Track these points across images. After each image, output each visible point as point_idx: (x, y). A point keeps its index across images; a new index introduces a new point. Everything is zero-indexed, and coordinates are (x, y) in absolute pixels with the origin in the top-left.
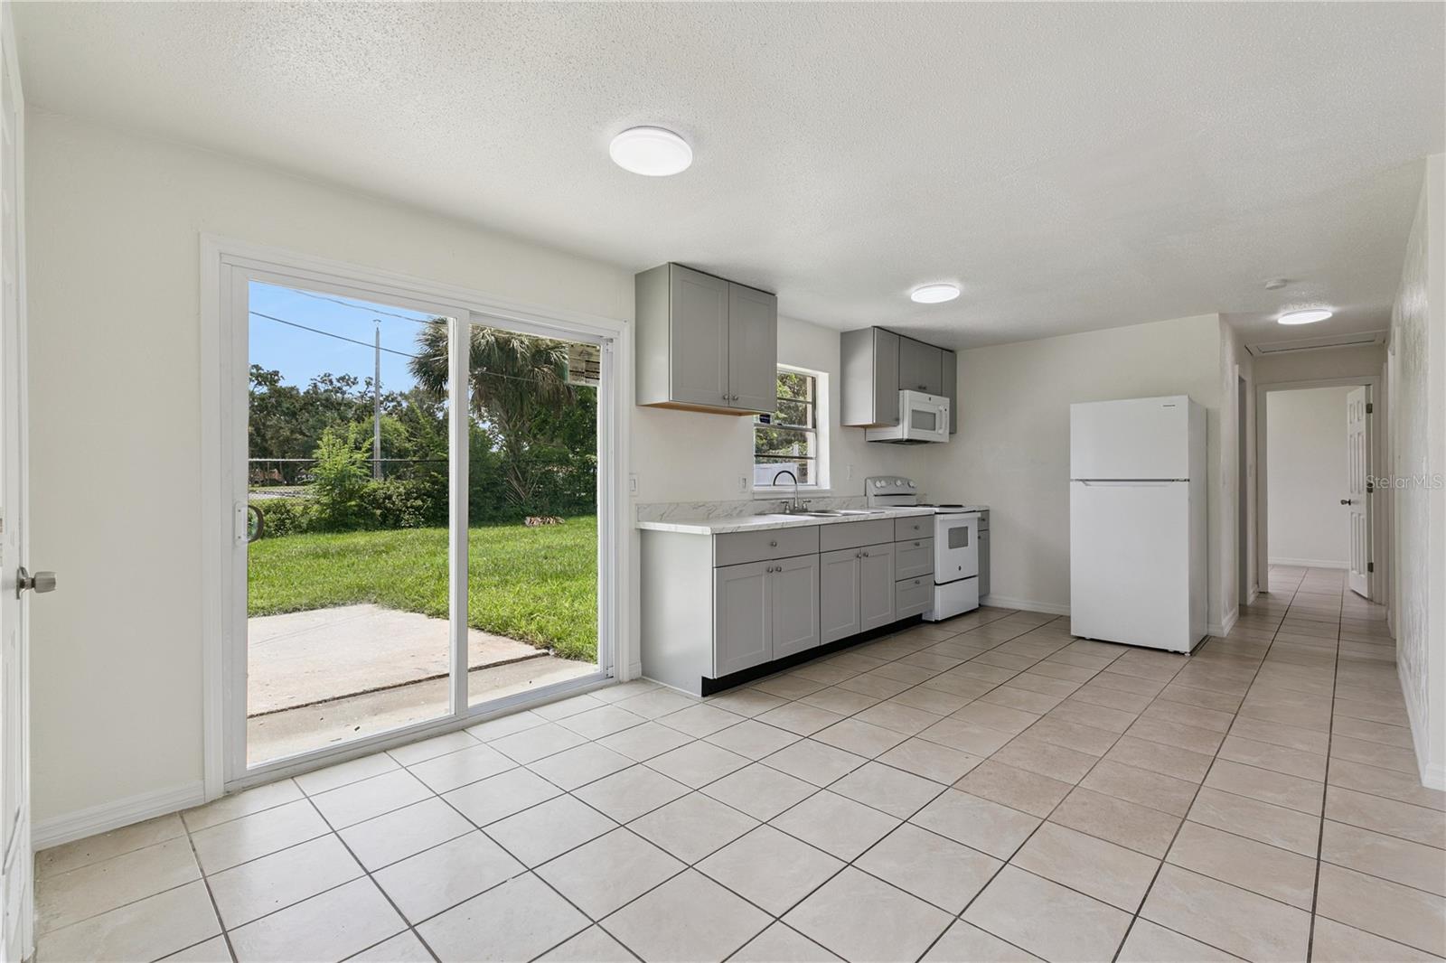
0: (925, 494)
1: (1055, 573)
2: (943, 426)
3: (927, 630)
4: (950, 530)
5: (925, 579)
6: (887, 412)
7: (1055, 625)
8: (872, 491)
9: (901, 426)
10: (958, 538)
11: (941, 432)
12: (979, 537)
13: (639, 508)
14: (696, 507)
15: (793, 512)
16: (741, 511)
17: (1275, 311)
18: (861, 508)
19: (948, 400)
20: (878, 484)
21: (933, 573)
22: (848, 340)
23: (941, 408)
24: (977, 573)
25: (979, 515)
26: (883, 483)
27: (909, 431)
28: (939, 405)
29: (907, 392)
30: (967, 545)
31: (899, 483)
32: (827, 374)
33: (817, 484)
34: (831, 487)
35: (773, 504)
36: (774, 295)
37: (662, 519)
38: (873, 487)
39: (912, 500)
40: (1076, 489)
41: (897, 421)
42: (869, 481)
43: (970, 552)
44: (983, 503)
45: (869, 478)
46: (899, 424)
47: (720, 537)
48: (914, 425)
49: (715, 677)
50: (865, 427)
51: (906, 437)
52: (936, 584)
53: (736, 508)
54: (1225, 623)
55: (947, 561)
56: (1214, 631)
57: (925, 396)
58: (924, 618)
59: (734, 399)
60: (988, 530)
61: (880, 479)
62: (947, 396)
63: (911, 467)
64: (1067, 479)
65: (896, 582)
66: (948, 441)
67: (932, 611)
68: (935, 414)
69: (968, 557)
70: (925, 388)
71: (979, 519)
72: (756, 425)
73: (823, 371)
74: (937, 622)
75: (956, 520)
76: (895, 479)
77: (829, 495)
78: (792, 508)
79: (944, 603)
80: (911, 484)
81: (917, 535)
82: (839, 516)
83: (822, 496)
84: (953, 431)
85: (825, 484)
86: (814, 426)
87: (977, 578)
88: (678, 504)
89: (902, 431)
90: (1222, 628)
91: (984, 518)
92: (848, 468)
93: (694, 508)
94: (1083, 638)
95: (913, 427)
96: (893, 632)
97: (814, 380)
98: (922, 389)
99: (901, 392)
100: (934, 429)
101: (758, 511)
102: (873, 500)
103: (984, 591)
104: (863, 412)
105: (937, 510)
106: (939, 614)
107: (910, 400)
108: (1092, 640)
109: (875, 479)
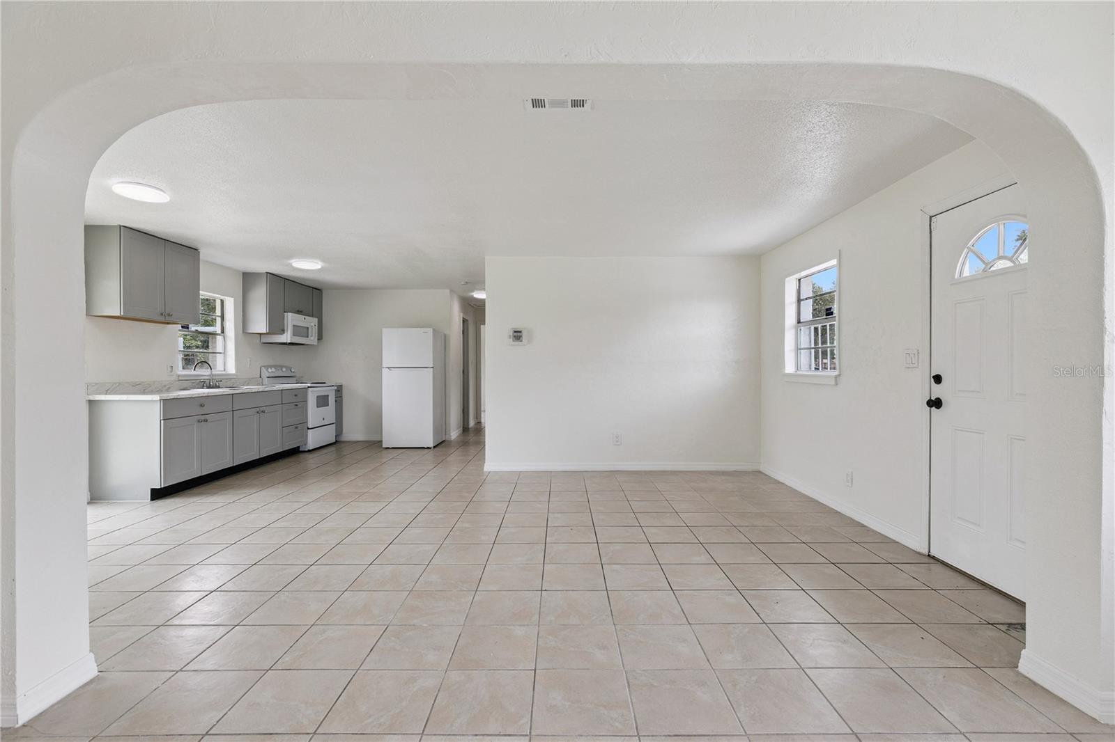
0: (302, 377)
1: (375, 417)
2: (314, 335)
3: (302, 456)
4: (317, 397)
5: (301, 426)
6: (276, 325)
7: (375, 445)
8: (265, 374)
9: (286, 334)
10: (322, 401)
11: (312, 338)
12: (336, 401)
13: (88, 385)
14: (134, 385)
15: (209, 387)
16: (169, 388)
17: (473, 291)
18: (258, 385)
19: (316, 320)
20: (270, 370)
21: (307, 422)
22: (248, 279)
23: (313, 324)
24: (334, 421)
25: (336, 388)
26: (273, 370)
27: (291, 337)
28: (312, 322)
29: (290, 314)
30: (328, 405)
31: (284, 369)
32: (232, 299)
33: (225, 370)
34: (237, 371)
35: (193, 383)
36: (197, 250)
37: (107, 393)
38: (266, 372)
39: (294, 380)
40: (385, 372)
41: (283, 331)
42: (263, 368)
43: (330, 410)
44: (338, 381)
45: (264, 366)
46: (284, 333)
47: (165, 402)
48: (294, 334)
49: (162, 486)
50: (260, 334)
51: (289, 341)
52: (308, 429)
53: (165, 386)
54: (454, 434)
55: (315, 415)
56: (447, 438)
57: (302, 317)
58: (301, 450)
59: (169, 315)
60: (341, 397)
61: (271, 367)
62: (316, 317)
63: (293, 360)
64: (380, 367)
65: (283, 427)
66: (316, 343)
67: (306, 444)
68: (308, 328)
69: (329, 412)
70: (301, 312)
71: (336, 390)
72: (180, 330)
73: (230, 296)
74: (309, 451)
75: (321, 391)
76: (282, 367)
77: (235, 377)
78: (208, 385)
79: (313, 439)
80: (293, 370)
81: (298, 400)
82: (245, 389)
83: (229, 378)
84: (320, 338)
85: (231, 369)
86: (223, 332)
87: (334, 425)
88: (120, 383)
89: (286, 337)
90: (451, 436)
91: (339, 390)
92: (248, 360)
93: (133, 386)
94: (388, 448)
95: (294, 335)
96: (281, 458)
97: (222, 302)
98: (299, 312)
99: (285, 314)
100: (308, 337)
101: (182, 388)
102: (266, 381)
103: (339, 432)
104: (260, 324)
105: (309, 385)
106: (311, 446)
107: (291, 319)
108: (393, 448)
109: (267, 367)
